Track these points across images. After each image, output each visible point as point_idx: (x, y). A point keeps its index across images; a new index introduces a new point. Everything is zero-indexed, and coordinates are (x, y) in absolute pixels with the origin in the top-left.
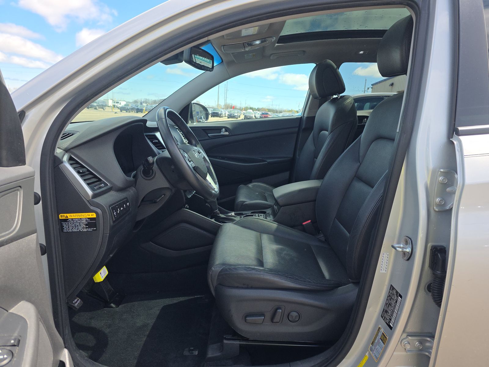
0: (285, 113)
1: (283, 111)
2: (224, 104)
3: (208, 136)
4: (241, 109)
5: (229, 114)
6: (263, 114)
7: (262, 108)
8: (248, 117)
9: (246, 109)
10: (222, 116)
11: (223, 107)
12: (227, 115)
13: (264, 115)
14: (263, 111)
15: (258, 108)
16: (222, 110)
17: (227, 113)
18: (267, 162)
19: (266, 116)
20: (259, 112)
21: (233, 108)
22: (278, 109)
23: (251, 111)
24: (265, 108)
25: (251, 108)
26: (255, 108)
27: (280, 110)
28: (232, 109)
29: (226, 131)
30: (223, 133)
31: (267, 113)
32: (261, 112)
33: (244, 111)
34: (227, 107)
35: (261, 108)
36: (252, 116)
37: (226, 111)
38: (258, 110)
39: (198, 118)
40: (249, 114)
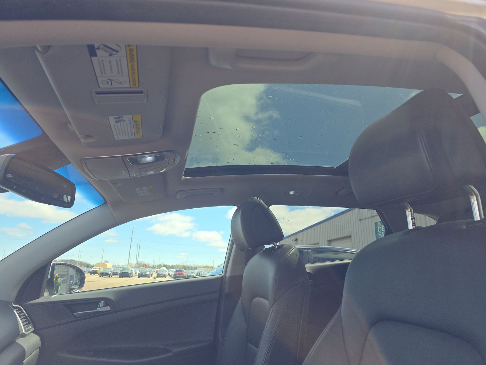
0: (200, 269)
1: (198, 267)
2: (135, 263)
3: (74, 314)
4: (154, 267)
5: (140, 273)
6: (177, 271)
7: (177, 265)
8: (161, 275)
9: (159, 267)
10: (131, 275)
11: (134, 266)
12: (137, 275)
13: (179, 273)
14: (177, 268)
15: (172, 266)
16: (133, 269)
17: (138, 272)
18: (172, 352)
19: (180, 273)
20: (172, 270)
21: (145, 266)
22: (193, 265)
23: (165, 268)
24: (179, 265)
25: (165, 266)
26: (169, 266)
27: (195, 267)
28: (144, 268)
29: (106, 305)
30: (102, 308)
31: (182, 270)
32: (175, 269)
33: (157, 268)
34: (139, 265)
35: (175, 265)
36: (165, 273)
37: (137, 270)
38: (173, 267)
39: (71, 284)
40: (162, 272)
